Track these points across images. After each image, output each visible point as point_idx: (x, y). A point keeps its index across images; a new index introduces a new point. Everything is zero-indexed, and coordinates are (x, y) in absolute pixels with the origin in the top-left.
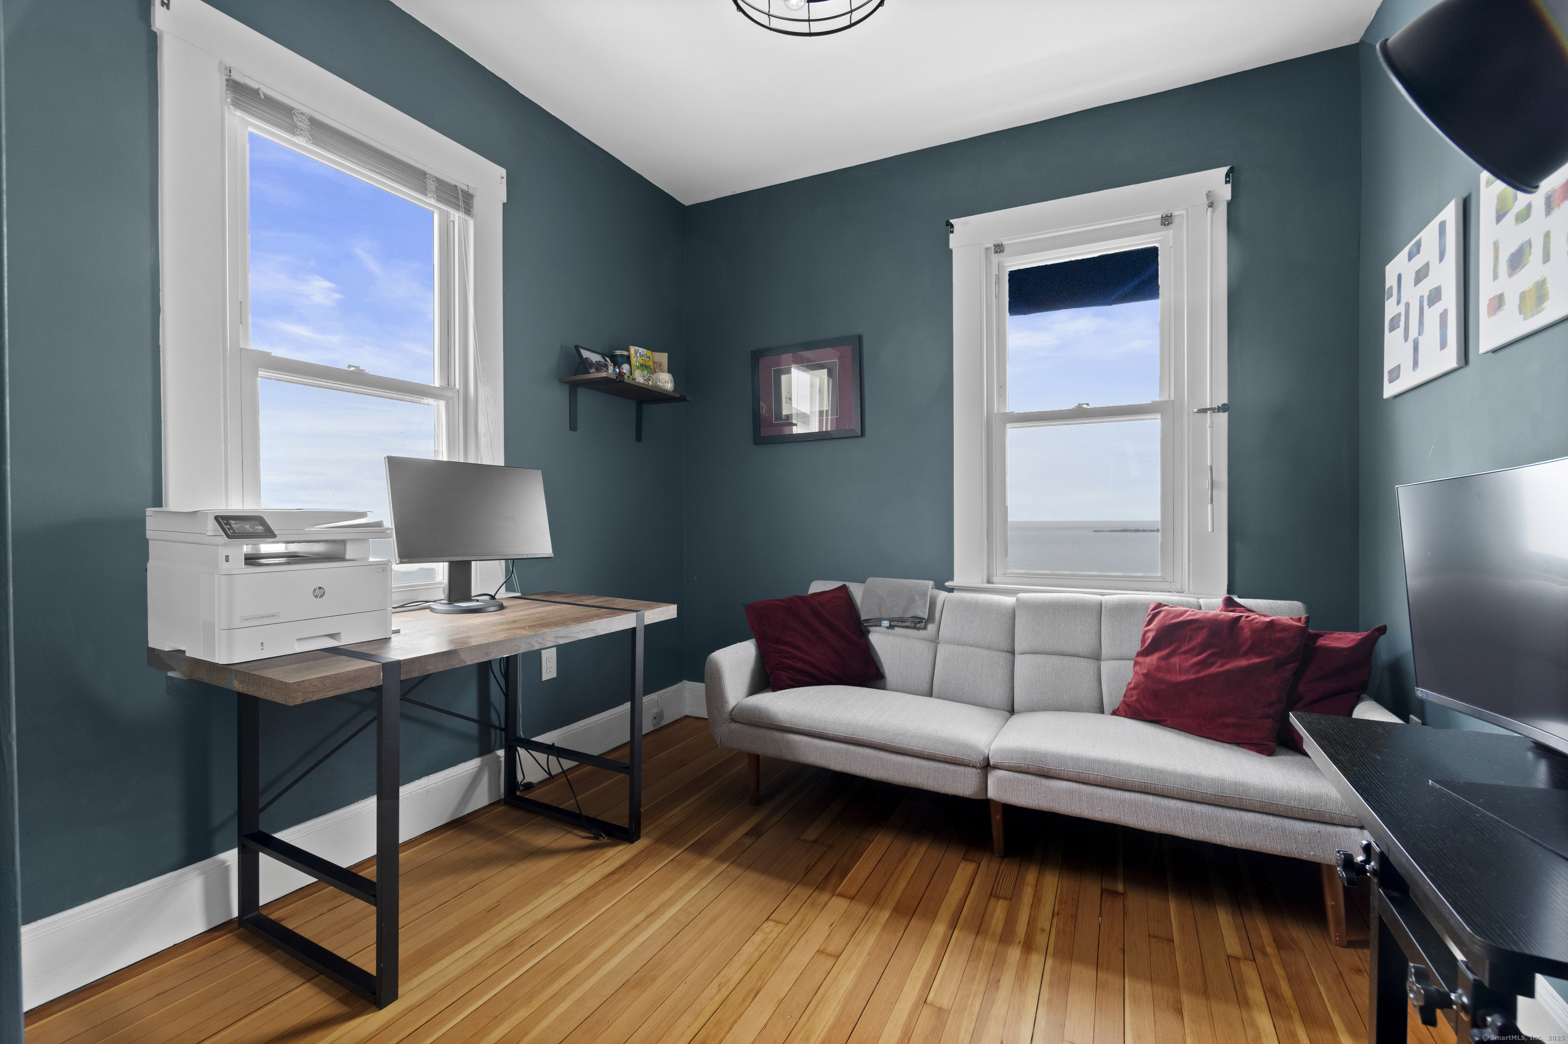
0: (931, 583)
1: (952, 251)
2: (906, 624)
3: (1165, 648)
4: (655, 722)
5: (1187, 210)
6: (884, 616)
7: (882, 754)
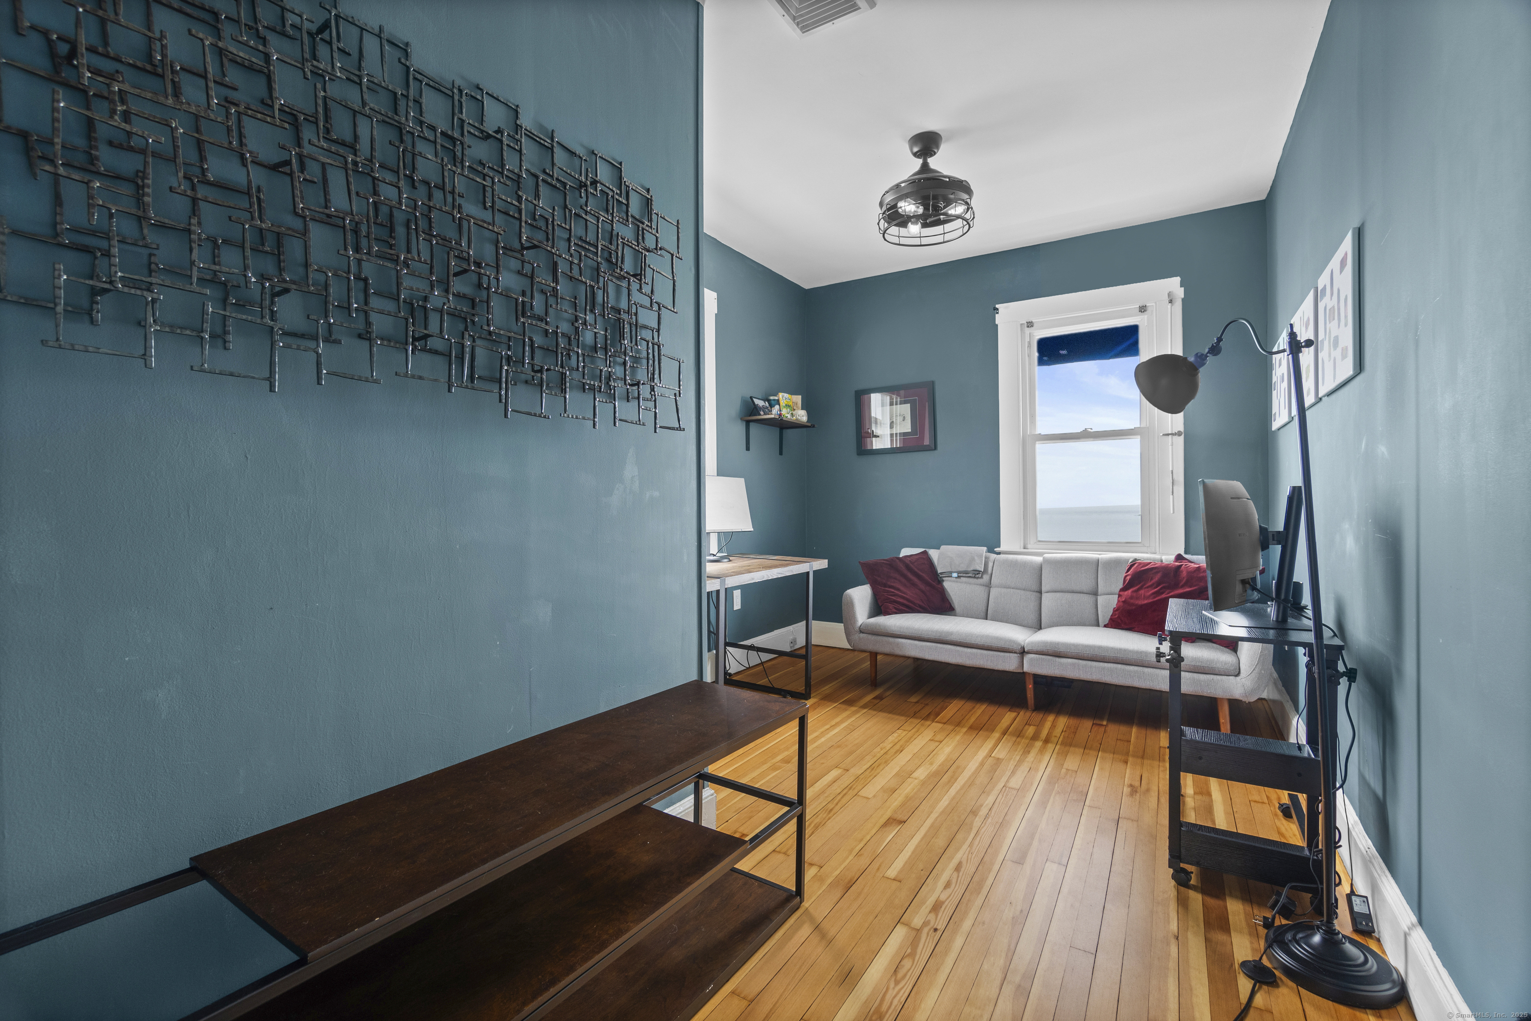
0: (985, 549)
1: (997, 325)
2: (969, 575)
3: (1137, 585)
4: (792, 645)
5: (1156, 303)
6: (953, 570)
7: (958, 648)
